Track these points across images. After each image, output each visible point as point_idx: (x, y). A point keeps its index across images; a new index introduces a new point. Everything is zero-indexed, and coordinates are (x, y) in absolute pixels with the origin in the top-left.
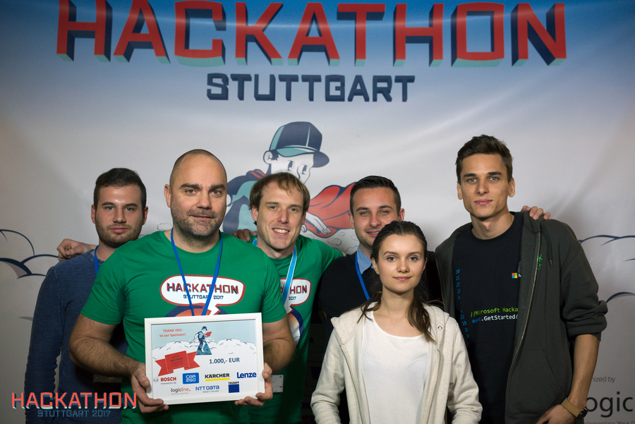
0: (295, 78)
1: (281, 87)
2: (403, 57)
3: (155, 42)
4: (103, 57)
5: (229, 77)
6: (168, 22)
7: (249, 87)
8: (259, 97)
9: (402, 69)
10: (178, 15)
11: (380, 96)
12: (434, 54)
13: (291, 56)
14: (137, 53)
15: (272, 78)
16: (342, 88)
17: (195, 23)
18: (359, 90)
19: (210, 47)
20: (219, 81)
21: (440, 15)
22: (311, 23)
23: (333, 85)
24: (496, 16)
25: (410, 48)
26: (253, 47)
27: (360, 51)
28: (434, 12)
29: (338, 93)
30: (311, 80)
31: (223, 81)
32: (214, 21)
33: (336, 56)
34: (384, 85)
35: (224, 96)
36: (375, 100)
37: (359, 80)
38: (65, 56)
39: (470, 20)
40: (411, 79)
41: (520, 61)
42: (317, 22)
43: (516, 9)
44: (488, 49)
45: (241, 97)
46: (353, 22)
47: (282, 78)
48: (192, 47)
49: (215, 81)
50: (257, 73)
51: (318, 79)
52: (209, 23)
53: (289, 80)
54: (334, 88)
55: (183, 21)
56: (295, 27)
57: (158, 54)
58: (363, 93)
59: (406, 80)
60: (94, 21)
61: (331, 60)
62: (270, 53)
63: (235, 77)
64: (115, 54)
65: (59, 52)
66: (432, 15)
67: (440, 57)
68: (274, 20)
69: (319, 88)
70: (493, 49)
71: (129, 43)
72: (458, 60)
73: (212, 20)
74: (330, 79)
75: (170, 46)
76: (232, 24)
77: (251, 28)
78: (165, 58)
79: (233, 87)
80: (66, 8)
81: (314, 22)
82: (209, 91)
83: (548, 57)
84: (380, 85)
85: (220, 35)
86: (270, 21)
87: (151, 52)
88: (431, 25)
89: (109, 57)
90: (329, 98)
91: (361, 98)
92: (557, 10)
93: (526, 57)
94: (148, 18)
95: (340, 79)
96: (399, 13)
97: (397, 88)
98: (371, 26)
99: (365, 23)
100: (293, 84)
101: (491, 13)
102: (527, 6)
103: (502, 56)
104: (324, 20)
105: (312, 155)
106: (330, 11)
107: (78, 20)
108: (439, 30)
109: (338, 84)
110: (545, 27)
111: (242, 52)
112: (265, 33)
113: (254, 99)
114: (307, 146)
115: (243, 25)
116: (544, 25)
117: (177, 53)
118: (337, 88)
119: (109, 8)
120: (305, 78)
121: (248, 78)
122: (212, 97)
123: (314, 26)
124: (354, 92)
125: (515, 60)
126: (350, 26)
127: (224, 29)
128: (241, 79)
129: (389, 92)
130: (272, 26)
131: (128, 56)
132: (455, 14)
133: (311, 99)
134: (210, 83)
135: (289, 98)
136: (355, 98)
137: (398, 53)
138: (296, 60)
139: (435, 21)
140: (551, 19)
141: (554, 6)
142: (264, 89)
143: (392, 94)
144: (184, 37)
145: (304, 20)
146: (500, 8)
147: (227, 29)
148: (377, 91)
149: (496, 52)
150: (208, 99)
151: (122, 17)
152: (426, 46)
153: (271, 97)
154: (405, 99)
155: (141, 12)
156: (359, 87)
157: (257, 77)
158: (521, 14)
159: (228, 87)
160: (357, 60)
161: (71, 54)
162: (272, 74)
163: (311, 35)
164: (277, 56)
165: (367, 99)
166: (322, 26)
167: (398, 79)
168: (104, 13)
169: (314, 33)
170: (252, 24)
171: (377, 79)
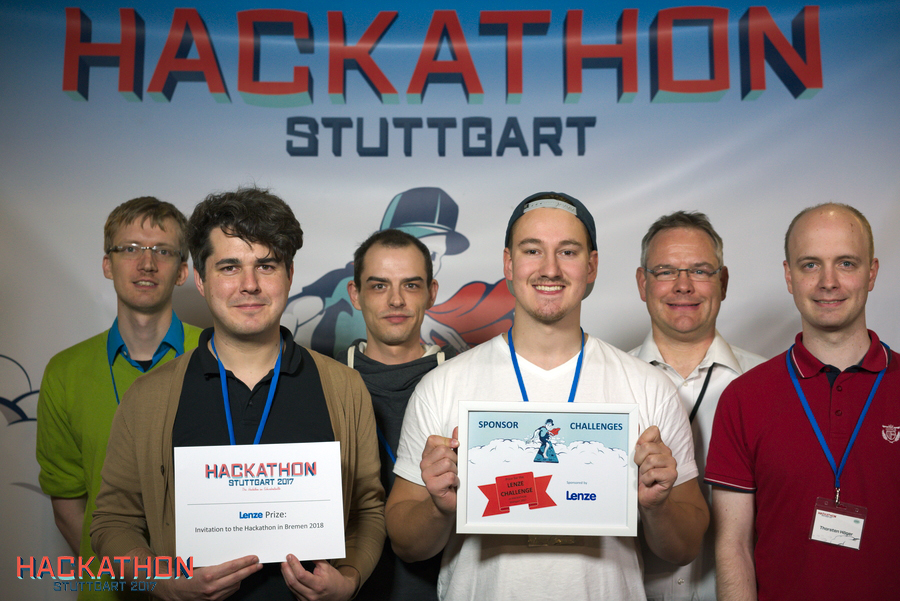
0: (417, 123)
1: (396, 136)
2: (578, 89)
3: (209, 72)
4: (132, 95)
5: (319, 121)
6: (228, 42)
7: (349, 136)
8: (364, 152)
9: (578, 107)
10: (243, 31)
11: (545, 148)
12: (625, 84)
13: (412, 89)
14: (182, 88)
15: (384, 123)
16: (487, 137)
17: (268, 42)
18: (512, 139)
19: (289, 78)
20: (304, 128)
21: (633, 27)
22: (441, 40)
23: (474, 132)
24: (717, 27)
25: (587, 75)
26: (354, 78)
27: (514, 82)
28: (624, 22)
29: (482, 144)
30: (442, 125)
31: (310, 128)
32: (297, 40)
33: (479, 89)
34: (551, 131)
35: (312, 150)
36: (537, 153)
37: (512, 123)
38: (76, 93)
39: (678, 33)
40: (591, 122)
41: (753, 93)
42: (449, 40)
43: (746, 16)
44: (705, 76)
45: (337, 151)
46: (503, 38)
47: (398, 123)
48: (264, 77)
49: (299, 128)
50: (360, 116)
51: (451, 123)
52: (289, 43)
53: (409, 125)
54: (476, 137)
55: (250, 40)
56: (416, 47)
57: (213, 89)
58: (519, 143)
59: (583, 124)
60: (118, 41)
61: (471, 95)
62: (379, 85)
63: (327, 122)
64: (151, 89)
65: (66, 87)
66: (620, 26)
67: (634, 89)
68: (385, 37)
69: (454, 136)
70: (712, 75)
71: (170, 74)
72: (661, 93)
73: (293, 38)
74: (470, 123)
75: (232, 77)
76: (323, 44)
77: (351, 49)
78: (224, 95)
79: (325, 136)
80: (77, 23)
81: (445, 40)
82: (289, 143)
83: (796, 87)
84: (544, 131)
85: (304, 61)
86: (379, 39)
87: (203, 86)
88: (619, 42)
89: (140, 94)
90: (469, 152)
91: (516, 151)
92: (808, 16)
93: (762, 86)
94: (198, 36)
95: (485, 123)
96: (571, 24)
97: (569, 136)
98: (529, 44)
99: (520, 39)
100: (415, 132)
101: (709, 22)
102: (762, 12)
103: (725, 85)
104: (460, 36)
105: (444, 238)
106: (469, 24)
107: (95, 40)
108: (632, 49)
109: (482, 131)
110: (790, 41)
111: (338, 85)
112: (372, 56)
113: (357, 154)
114: (436, 224)
115: (339, 45)
116: (789, 39)
117: (242, 87)
118: (480, 137)
119: (140, 22)
120: (433, 123)
121: (347, 123)
122: (294, 151)
123: (445, 45)
124: (506, 143)
125: (745, 91)
126: (497, 44)
127: (311, 51)
128: (337, 125)
129: (558, 141)
130: (382, 46)
131: (168, 92)
132: (654, 25)
133: (442, 153)
134: (291, 131)
135: (408, 152)
136: (508, 151)
137: (571, 83)
138: (418, 95)
139: (626, 36)
140: (799, 30)
141: (803, 11)
142: (372, 140)
143: (562, 145)
144: (251, 64)
145: (430, 37)
146: (722, 14)
147: (316, 50)
148: (539, 139)
149: (717, 80)
150: (287, 155)
151: (159, 36)
152: (612, 73)
153: (382, 151)
154: (581, 152)
155: (187, 28)
156: (512, 135)
157: (360, 121)
158: (754, 23)
159: (318, 136)
160: (510, 95)
161: (84, 92)
162: (383, 116)
163: (440, 58)
164: (391, 89)
165: (525, 153)
166: (456, 45)
167: (572, 122)
168: (132, 30)
169: (445, 55)
170: (352, 44)
171: (539, 123)
